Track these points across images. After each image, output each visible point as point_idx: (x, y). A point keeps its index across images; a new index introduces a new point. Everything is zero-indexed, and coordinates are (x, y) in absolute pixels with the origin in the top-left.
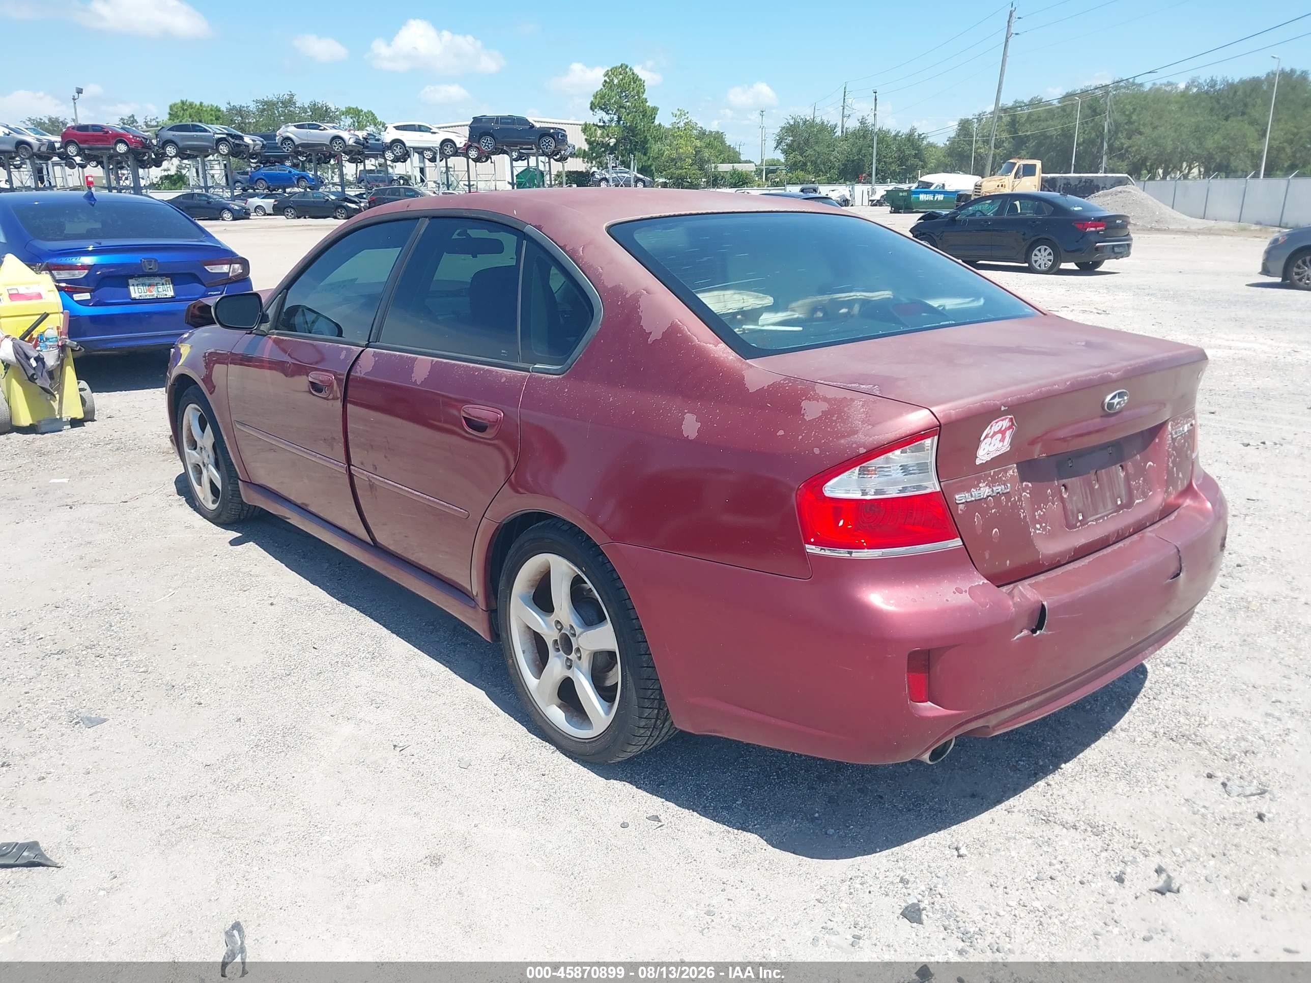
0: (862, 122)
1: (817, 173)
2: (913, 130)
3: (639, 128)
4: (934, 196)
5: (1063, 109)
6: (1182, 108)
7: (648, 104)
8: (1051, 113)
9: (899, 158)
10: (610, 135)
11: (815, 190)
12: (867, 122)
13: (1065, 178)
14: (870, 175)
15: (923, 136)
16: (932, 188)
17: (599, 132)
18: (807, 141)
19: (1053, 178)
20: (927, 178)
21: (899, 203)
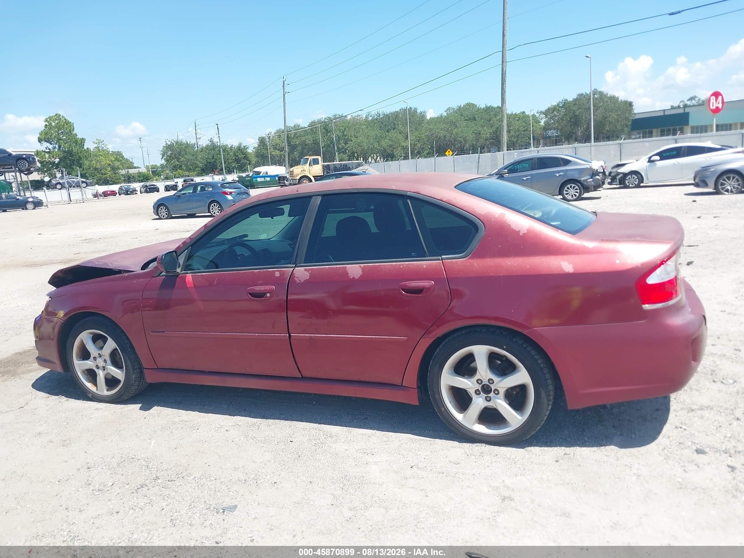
0: (211, 141)
1: (189, 170)
2: (240, 144)
3: (74, 151)
4: (265, 178)
5: (312, 130)
6: (367, 128)
7: (77, 137)
8: (306, 132)
9: (236, 160)
10: (55, 157)
11: (192, 180)
12: (214, 141)
13: (334, 165)
14: (222, 170)
15: (246, 147)
16: (261, 174)
17: (47, 155)
18: (179, 153)
19: (328, 165)
20: (257, 169)
21: (246, 184)
